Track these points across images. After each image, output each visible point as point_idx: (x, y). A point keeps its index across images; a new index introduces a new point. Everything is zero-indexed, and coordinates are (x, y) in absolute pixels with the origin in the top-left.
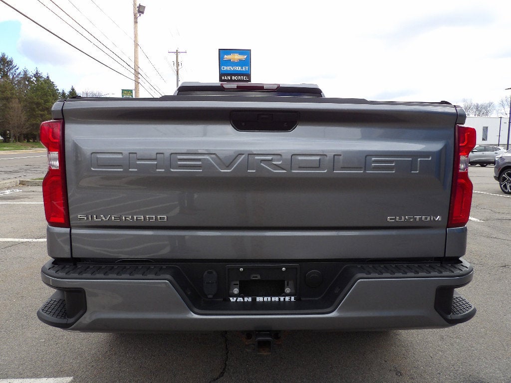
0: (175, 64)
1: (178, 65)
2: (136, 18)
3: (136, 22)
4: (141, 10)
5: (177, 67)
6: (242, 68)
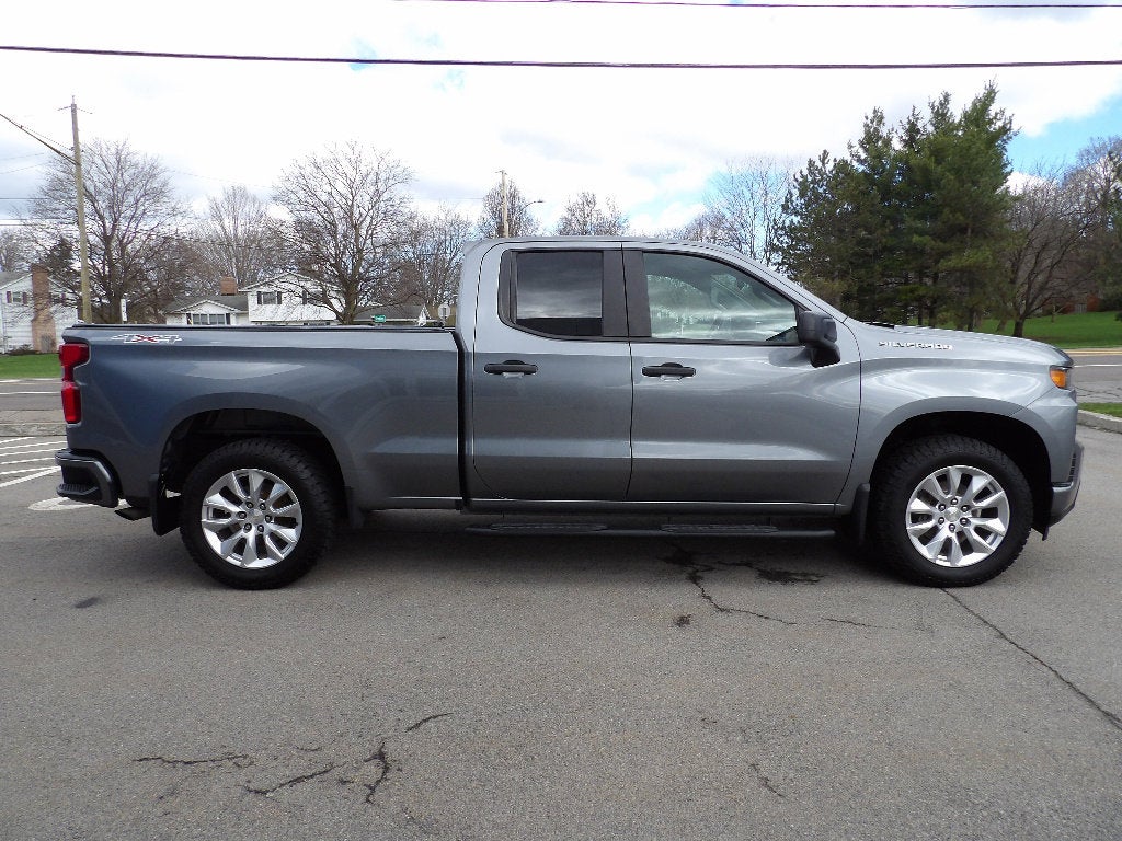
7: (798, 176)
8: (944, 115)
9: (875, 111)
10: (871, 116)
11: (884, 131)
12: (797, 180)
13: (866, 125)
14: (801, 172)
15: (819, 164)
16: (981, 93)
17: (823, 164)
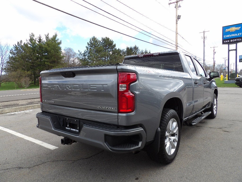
0: (203, 38)
1: (204, 38)
2: (177, 21)
3: (177, 23)
4: (179, 17)
5: (204, 39)
6: (237, 34)
7: (14, 45)
8: (48, 37)
9: (32, 33)
10: (31, 34)
11: (34, 38)
12: (14, 46)
13: (30, 36)
14: (15, 44)
15: (20, 43)
16: (54, 34)
17: (21, 43)
